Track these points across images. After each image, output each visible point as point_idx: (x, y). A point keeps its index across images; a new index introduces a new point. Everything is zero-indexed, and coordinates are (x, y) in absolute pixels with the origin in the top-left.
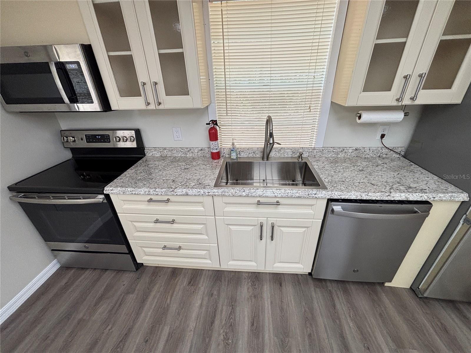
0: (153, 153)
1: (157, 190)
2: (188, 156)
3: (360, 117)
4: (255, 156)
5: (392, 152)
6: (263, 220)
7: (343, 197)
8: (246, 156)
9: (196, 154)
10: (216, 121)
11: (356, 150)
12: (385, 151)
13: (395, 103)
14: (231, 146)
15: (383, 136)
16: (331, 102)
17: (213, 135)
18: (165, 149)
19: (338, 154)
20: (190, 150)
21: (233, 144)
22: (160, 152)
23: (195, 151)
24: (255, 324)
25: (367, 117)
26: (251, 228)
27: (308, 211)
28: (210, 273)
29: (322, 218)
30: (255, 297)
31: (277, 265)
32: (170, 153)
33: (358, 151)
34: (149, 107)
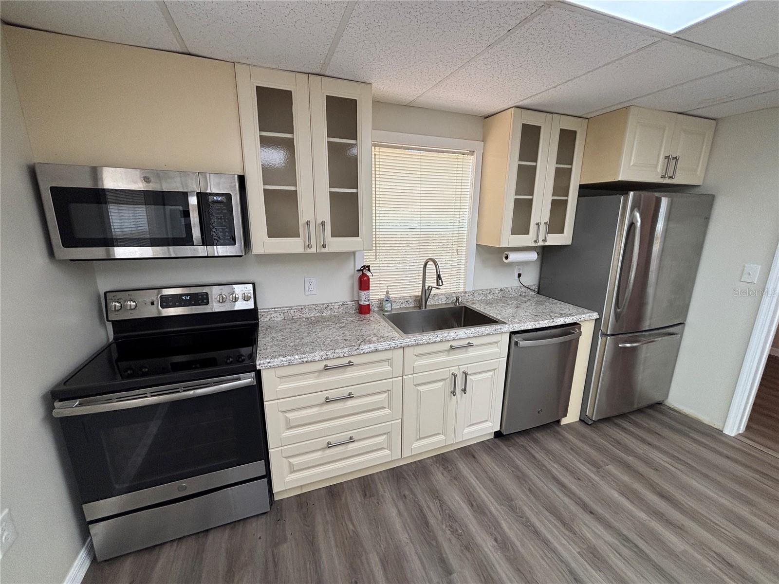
0: (272, 316)
1: (337, 351)
2: (324, 314)
3: (507, 258)
4: (408, 306)
5: (529, 290)
6: (454, 370)
7: (522, 328)
8: (398, 307)
9: (336, 311)
10: (369, 266)
11: (501, 290)
12: (524, 289)
13: (533, 245)
14: (383, 297)
15: (519, 275)
16: (477, 244)
17: (364, 283)
18: (291, 308)
19: (487, 296)
20: (328, 306)
21: (387, 293)
22: (284, 313)
23: (335, 307)
24: (474, 504)
25: (514, 257)
26: (442, 383)
28: (385, 475)
29: (507, 356)
30: (455, 479)
31: (467, 430)
32: (298, 314)
33: (503, 292)
34: (309, 251)
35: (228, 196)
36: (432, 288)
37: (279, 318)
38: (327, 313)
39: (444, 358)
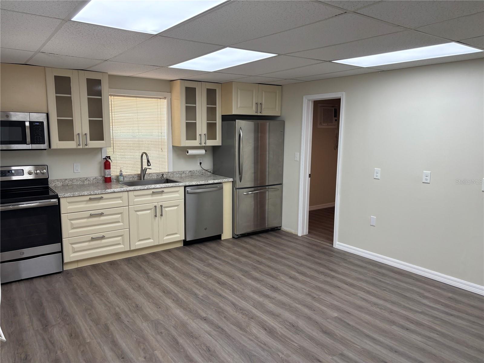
0: (56, 183)
1: (95, 191)
2: (85, 183)
3: (188, 152)
4: (134, 179)
5: (207, 172)
6: (156, 204)
7: (190, 184)
8: (128, 180)
9: (92, 181)
10: (110, 156)
11: (190, 171)
12: (204, 171)
13: (199, 145)
14: (118, 174)
15: (201, 163)
16: (172, 146)
17: (107, 165)
18: (66, 180)
19: (182, 175)
20: (87, 179)
21: (121, 171)
22: (63, 182)
23: (91, 179)
25: (191, 152)
26: (149, 211)
27: (177, 195)
29: (184, 198)
31: (165, 238)
32: (70, 182)
33: (191, 172)
34: (79, 147)
35: (42, 123)
36: (147, 169)
37: (59, 184)
38: (86, 183)
39: (149, 198)
